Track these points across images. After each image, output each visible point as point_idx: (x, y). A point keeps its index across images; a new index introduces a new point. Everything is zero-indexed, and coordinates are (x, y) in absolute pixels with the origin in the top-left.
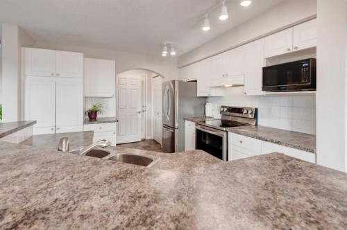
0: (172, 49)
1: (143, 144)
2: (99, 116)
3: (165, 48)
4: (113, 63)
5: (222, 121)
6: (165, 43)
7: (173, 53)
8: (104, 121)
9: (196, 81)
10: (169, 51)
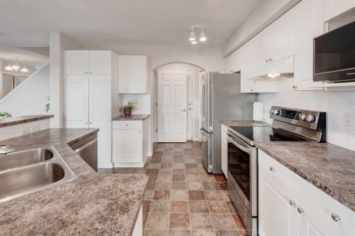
0: (202, 34)
1: (189, 146)
2: (133, 113)
3: (192, 34)
4: (144, 58)
5: (274, 129)
6: (192, 28)
7: (203, 39)
8: (138, 118)
9: (239, 72)
10: (198, 36)
